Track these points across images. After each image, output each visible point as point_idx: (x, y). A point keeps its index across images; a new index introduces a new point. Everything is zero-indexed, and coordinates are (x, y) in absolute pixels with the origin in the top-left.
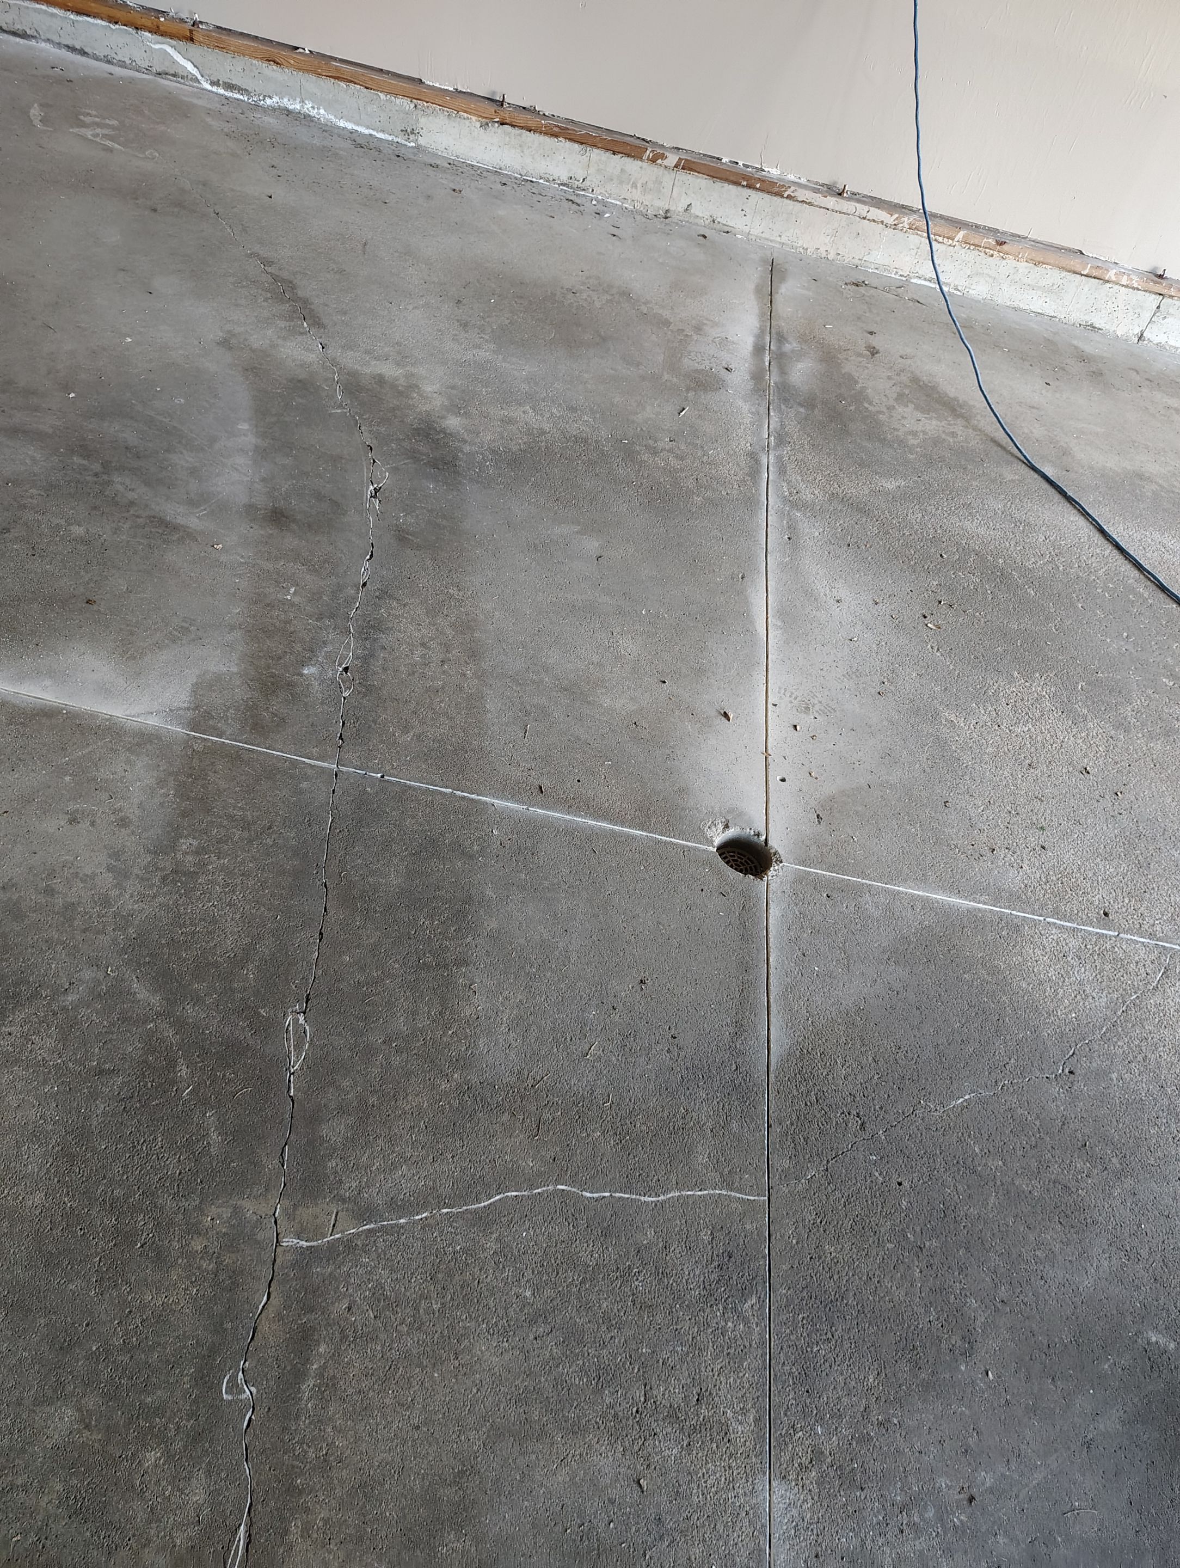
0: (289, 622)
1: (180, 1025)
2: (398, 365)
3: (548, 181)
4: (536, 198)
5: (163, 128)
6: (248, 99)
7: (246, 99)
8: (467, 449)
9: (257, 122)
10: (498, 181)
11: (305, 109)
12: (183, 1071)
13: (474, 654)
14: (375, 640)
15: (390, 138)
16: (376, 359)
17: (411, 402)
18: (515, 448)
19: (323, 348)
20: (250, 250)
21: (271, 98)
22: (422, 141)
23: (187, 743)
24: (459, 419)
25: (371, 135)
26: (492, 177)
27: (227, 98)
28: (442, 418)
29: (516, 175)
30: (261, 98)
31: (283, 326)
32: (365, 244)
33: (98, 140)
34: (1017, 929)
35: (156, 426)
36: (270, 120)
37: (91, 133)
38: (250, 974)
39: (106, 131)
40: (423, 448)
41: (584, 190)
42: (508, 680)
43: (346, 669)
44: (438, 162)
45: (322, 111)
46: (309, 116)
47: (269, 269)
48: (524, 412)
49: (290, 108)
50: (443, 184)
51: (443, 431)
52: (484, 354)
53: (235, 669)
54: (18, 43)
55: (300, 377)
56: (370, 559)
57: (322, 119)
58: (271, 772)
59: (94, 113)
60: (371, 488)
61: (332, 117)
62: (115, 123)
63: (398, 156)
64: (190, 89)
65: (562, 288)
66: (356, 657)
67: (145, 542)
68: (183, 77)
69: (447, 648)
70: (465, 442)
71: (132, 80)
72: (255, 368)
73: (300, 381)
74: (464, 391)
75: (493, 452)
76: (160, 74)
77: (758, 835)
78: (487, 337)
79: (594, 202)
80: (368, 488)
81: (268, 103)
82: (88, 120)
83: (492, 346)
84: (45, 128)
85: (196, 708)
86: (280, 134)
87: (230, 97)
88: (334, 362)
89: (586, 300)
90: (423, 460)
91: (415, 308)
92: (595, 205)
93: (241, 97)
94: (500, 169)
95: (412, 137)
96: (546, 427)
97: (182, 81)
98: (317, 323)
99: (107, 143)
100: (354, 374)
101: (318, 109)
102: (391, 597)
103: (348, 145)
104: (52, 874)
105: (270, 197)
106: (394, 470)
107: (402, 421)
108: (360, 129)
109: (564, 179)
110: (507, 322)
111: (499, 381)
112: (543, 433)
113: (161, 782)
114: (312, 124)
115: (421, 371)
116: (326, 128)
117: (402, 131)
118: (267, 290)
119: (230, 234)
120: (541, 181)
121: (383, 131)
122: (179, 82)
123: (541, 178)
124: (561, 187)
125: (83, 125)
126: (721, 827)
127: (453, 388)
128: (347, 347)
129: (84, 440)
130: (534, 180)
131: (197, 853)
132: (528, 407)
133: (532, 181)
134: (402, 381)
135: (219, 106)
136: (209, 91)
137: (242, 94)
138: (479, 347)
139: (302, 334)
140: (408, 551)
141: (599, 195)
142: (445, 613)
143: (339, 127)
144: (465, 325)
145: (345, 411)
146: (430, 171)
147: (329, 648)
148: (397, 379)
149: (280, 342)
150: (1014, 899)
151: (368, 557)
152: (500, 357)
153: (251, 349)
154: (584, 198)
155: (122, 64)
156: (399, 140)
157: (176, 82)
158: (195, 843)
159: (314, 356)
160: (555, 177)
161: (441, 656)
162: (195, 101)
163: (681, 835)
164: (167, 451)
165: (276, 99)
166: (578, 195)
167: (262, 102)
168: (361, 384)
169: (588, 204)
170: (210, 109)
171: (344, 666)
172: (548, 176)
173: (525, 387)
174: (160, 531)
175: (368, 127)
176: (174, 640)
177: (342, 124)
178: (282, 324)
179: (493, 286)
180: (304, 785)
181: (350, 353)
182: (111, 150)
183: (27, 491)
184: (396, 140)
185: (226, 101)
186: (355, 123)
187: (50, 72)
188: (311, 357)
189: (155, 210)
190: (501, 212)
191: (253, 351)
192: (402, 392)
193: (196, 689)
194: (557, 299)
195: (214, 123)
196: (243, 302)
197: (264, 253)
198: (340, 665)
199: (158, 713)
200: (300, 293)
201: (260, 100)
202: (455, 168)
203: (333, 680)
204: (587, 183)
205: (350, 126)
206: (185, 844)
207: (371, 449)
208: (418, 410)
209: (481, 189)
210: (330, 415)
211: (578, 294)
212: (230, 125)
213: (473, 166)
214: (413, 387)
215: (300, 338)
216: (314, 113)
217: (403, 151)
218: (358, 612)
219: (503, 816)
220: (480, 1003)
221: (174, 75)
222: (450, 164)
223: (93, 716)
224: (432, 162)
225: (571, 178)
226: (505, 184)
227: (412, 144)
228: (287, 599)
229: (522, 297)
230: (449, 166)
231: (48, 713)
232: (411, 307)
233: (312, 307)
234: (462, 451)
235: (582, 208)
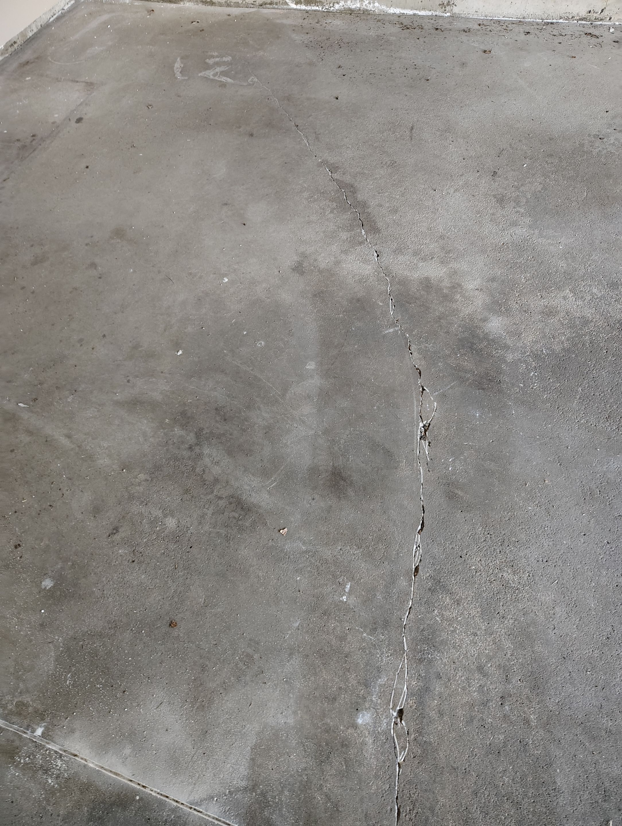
2: (442, 262)
3: (568, 19)
4: (557, 40)
5: (261, 53)
6: (322, 8)
7: (321, 9)
8: (510, 357)
9: (328, 27)
10: (522, 30)
11: (364, 6)
14: (430, 661)
15: (430, 13)
16: (424, 259)
17: (454, 306)
18: (557, 348)
19: (378, 256)
20: (321, 157)
21: (338, 3)
22: (456, 10)
24: (500, 319)
25: (414, 15)
26: (517, 29)
27: (307, 12)
28: (484, 321)
29: (537, 20)
30: (331, 5)
31: (345, 238)
32: (412, 128)
33: (216, 78)
35: (241, 378)
36: (338, 23)
37: (212, 73)
39: (222, 68)
40: (468, 364)
41: (601, 20)
42: (579, 730)
44: (470, 26)
45: (377, 4)
46: (367, 10)
47: (335, 176)
48: (564, 298)
49: (353, 7)
50: (475, 47)
51: (486, 337)
52: (521, 232)
54: (172, 9)
55: (359, 295)
56: (422, 529)
57: (376, 11)
59: (216, 54)
60: (421, 425)
61: (384, 7)
62: (228, 59)
63: (437, 29)
64: (281, 12)
65: (589, 135)
67: (223, 531)
68: (276, 4)
70: (506, 347)
71: (242, 17)
72: (322, 292)
73: (358, 300)
74: (503, 281)
75: (537, 357)
76: (261, 6)
78: (522, 210)
79: (612, 30)
80: (418, 425)
81: (337, 8)
82: (211, 61)
83: (528, 220)
84: (183, 78)
85: (254, 788)
86: (345, 33)
87: (309, 10)
88: (388, 272)
89: (613, 144)
90: (468, 379)
91: (456, 190)
92: (613, 33)
93: (317, 8)
94: (524, 18)
95: (448, 8)
96: (588, 313)
97: (276, 7)
98: (374, 229)
99: (222, 80)
100: (404, 282)
101: (374, 3)
102: (445, 589)
103: (396, 29)
105: (337, 99)
106: (443, 397)
107: (447, 332)
108: (406, 12)
109: (583, 13)
110: (539, 188)
111: (538, 262)
112: (586, 322)
114: (369, 17)
115: (463, 266)
116: (380, 18)
117: (440, 5)
118: (332, 200)
119: (306, 145)
120: (561, 21)
121: (424, 9)
122: (274, 8)
123: (561, 18)
124: (579, 22)
125: (208, 67)
127: (493, 279)
128: (398, 251)
129: (185, 404)
130: (554, 21)
132: (568, 291)
133: (552, 23)
134: (446, 283)
135: (300, 21)
136: (295, 9)
137: (318, 6)
138: (515, 224)
139: (361, 243)
140: (458, 515)
141: (617, 21)
142: (502, 612)
143: (390, 14)
144: (501, 200)
145: (397, 329)
146: (464, 37)
148: (441, 280)
149: (343, 256)
151: (420, 527)
152: (537, 231)
153: (319, 270)
154: (601, 29)
155: (237, 5)
156: (437, 13)
157: (272, 8)
159: (370, 267)
160: (575, 14)
162: (285, 21)
164: (248, 407)
165: (342, 3)
166: (595, 27)
167: (332, 8)
168: (410, 293)
169: (606, 34)
170: (295, 26)
171: (398, 708)
172: (568, 15)
173: (562, 264)
174: (237, 515)
175: (412, 9)
177: (392, 11)
178: (344, 235)
179: (525, 148)
181: (401, 258)
182: (223, 85)
183: (136, 477)
184: (434, 14)
185: (307, 15)
186: (402, 8)
187: (190, 27)
188: (368, 270)
189: (252, 135)
190: (527, 65)
191: (320, 272)
192: (447, 296)
194: (585, 149)
195: (297, 38)
196: (314, 218)
197: (332, 159)
198: (393, 708)
200: (360, 197)
201: (330, 7)
202: (484, 27)
203: (386, 733)
204: (605, 13)
205: (398, 11)
207: (420, 373)
208: (461, 315)
209: (508, 44)
210: (384, 336)
211: (605, 140)
212: (309, 36)
213: (499, 21)
214: (456, 287)
215: (359, 248)
216: (370, 7)
217: (441, 22)
218: (411, 616)
221: (271, 4)
222: (479, 25)
224: (464, 27)
225: (590, 12)
226: (529, 33)
227: (448, 14)
228: (342, 602)
229: (551, 155)
230: (479, 27)
232: (452, 191)
233: (369, 210)
234: (505, 362)
235: (600, 40)
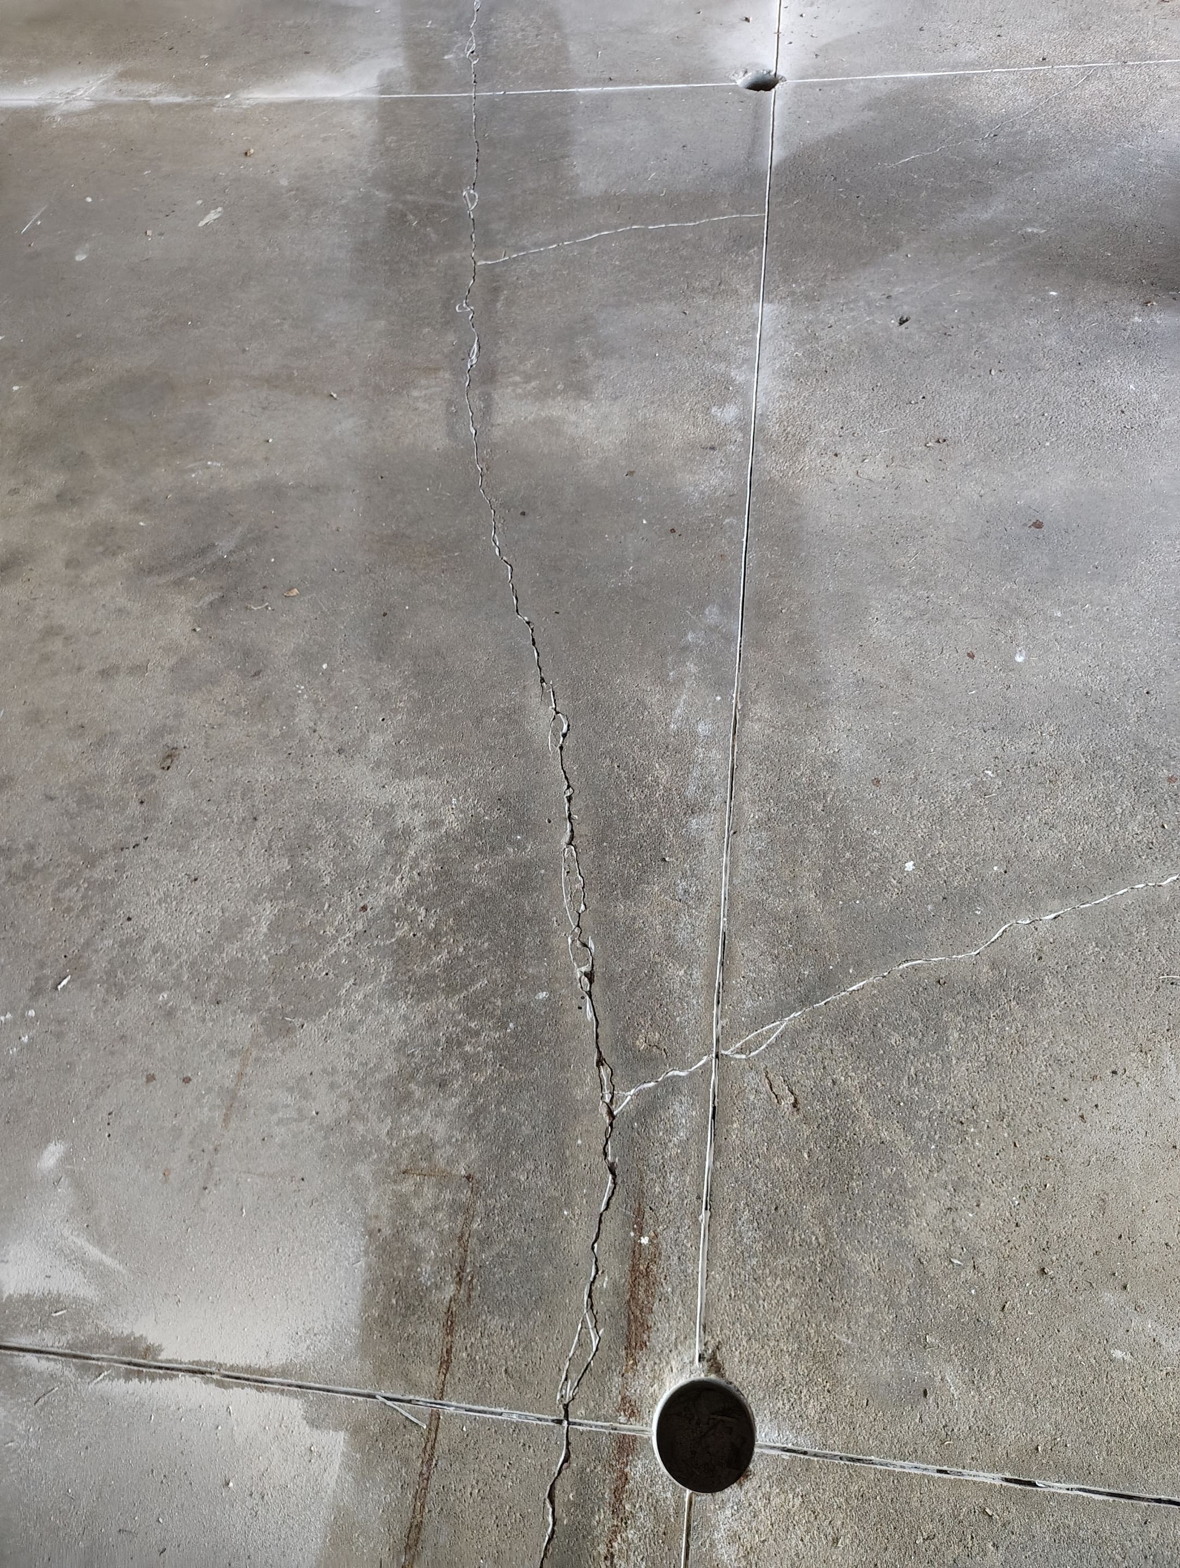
0: (429, 38)
1: (405, 203)
12: (411, 217)
13: (558, 27)
23: (381, 100)
34: (968, 79)
38: (439, 180)
43: (472, 52)
53: (401, 65)
58: (433, 103)
66: (477, 45)
69: (539, 28)
77: (769, 72)
104: (320, 161)
113: (369, 118)
126: (741, 74)
131: (397, 142)
147: (459, 44)
150: (966, 65)
158: (395, 138)
161: (536, 33)
163: (712, 81)
176: (361, 59)
180: (455, 105)
193: (380, 77)
199: (360, 91)
206: (389, 139)
219: (584, 96)
220: (578, 170)
223: (323, 99)
231: (300, 103)
